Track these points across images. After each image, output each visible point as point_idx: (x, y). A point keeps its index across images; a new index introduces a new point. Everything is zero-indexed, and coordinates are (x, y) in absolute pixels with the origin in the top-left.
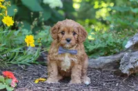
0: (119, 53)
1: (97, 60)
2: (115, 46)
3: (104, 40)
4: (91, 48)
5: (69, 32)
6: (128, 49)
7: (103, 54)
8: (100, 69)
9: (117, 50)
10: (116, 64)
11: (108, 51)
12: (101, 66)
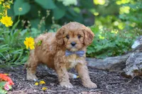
4: (99, 48)
5: (73, 36)
7: (111, 54)
8: (107, 70)
11: (116, 51)
12: (108, 67)
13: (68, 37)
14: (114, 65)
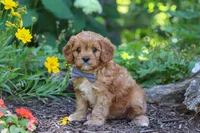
0: (183, 80)
1: (152, 90)
2: (177, 70)
3: (162, 61)
4: (143, 72)
6: (197, 73)
7: (160, 81)
8: (156, 104)
9: (180, 76)
10: (180, 97)
11: (167, 76)
12: (157, 99)
13: (78, 50)
14: (165, 96)
